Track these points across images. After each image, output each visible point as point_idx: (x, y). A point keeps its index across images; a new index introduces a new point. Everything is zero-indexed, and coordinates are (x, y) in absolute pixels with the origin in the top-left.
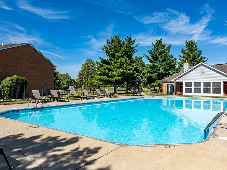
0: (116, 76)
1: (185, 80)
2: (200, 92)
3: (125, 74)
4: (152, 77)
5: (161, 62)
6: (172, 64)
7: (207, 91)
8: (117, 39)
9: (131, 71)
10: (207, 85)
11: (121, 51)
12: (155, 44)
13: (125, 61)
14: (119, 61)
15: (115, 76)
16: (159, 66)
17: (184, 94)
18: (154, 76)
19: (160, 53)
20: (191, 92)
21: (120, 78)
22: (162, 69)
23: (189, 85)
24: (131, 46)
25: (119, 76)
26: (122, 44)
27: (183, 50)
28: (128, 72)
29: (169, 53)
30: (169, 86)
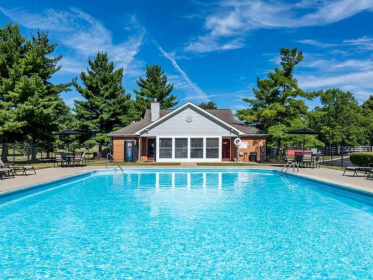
0: (12, 120)
1: (159, 134)
2: (186, 157)
3: (34, 116)
4: (88, 126)
5: (107, 98)
6: (125, 103)
7: (198, 153)
8: (11, 32)
9: (50, 111)
10: (197, 142)
11: (23, 61)
12: (95, 62)
13: (37, 85)
14: (21, 84)
15: (6, 119)
16: (102, 107)
17: (159, 160)
18: (92, 125)
19: (104, 81)
20: (170, 156)
21: (20, 124)
22: (110, 111)
23: (166, 142)
24: (46, 56)
25: (19, 120)
26: (25, 46)
27: (141, 80)
28: (42, 112)
29: (121, 82)
30: (130, 145)
